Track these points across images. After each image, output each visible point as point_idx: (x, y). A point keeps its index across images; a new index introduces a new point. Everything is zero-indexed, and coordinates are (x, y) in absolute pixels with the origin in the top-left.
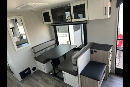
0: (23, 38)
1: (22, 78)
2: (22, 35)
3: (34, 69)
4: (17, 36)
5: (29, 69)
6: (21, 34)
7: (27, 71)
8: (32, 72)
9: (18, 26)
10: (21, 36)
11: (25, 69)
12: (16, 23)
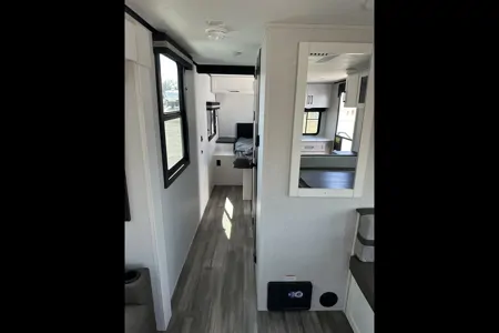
0: (339, 149)
1: (272, 305)
2: (341, 138)
3: (329, 299)
4: (324, 136)
5: (306, 287)
6: (341, 135)
7: (298, 294)
8: (316, 305)
9: (342, 104)
10: (338, 140)
11: (294, 279)
12: (339, 95)
